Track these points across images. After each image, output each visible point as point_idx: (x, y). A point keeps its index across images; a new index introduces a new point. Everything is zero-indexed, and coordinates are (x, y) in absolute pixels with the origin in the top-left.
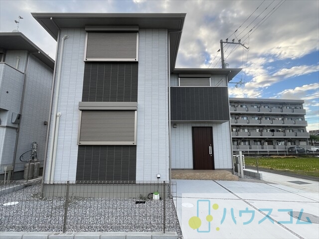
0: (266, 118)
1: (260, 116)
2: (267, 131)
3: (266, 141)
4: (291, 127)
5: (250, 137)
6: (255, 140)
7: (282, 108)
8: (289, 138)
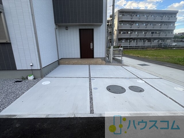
0: (151, 24)
1: (147, 22)
2: (149, 33)
3: (147, 40)
4: (165, 30)
5: (138, 37)
6: (141, 39)
7: (162, 17)
8: (161, 38)
